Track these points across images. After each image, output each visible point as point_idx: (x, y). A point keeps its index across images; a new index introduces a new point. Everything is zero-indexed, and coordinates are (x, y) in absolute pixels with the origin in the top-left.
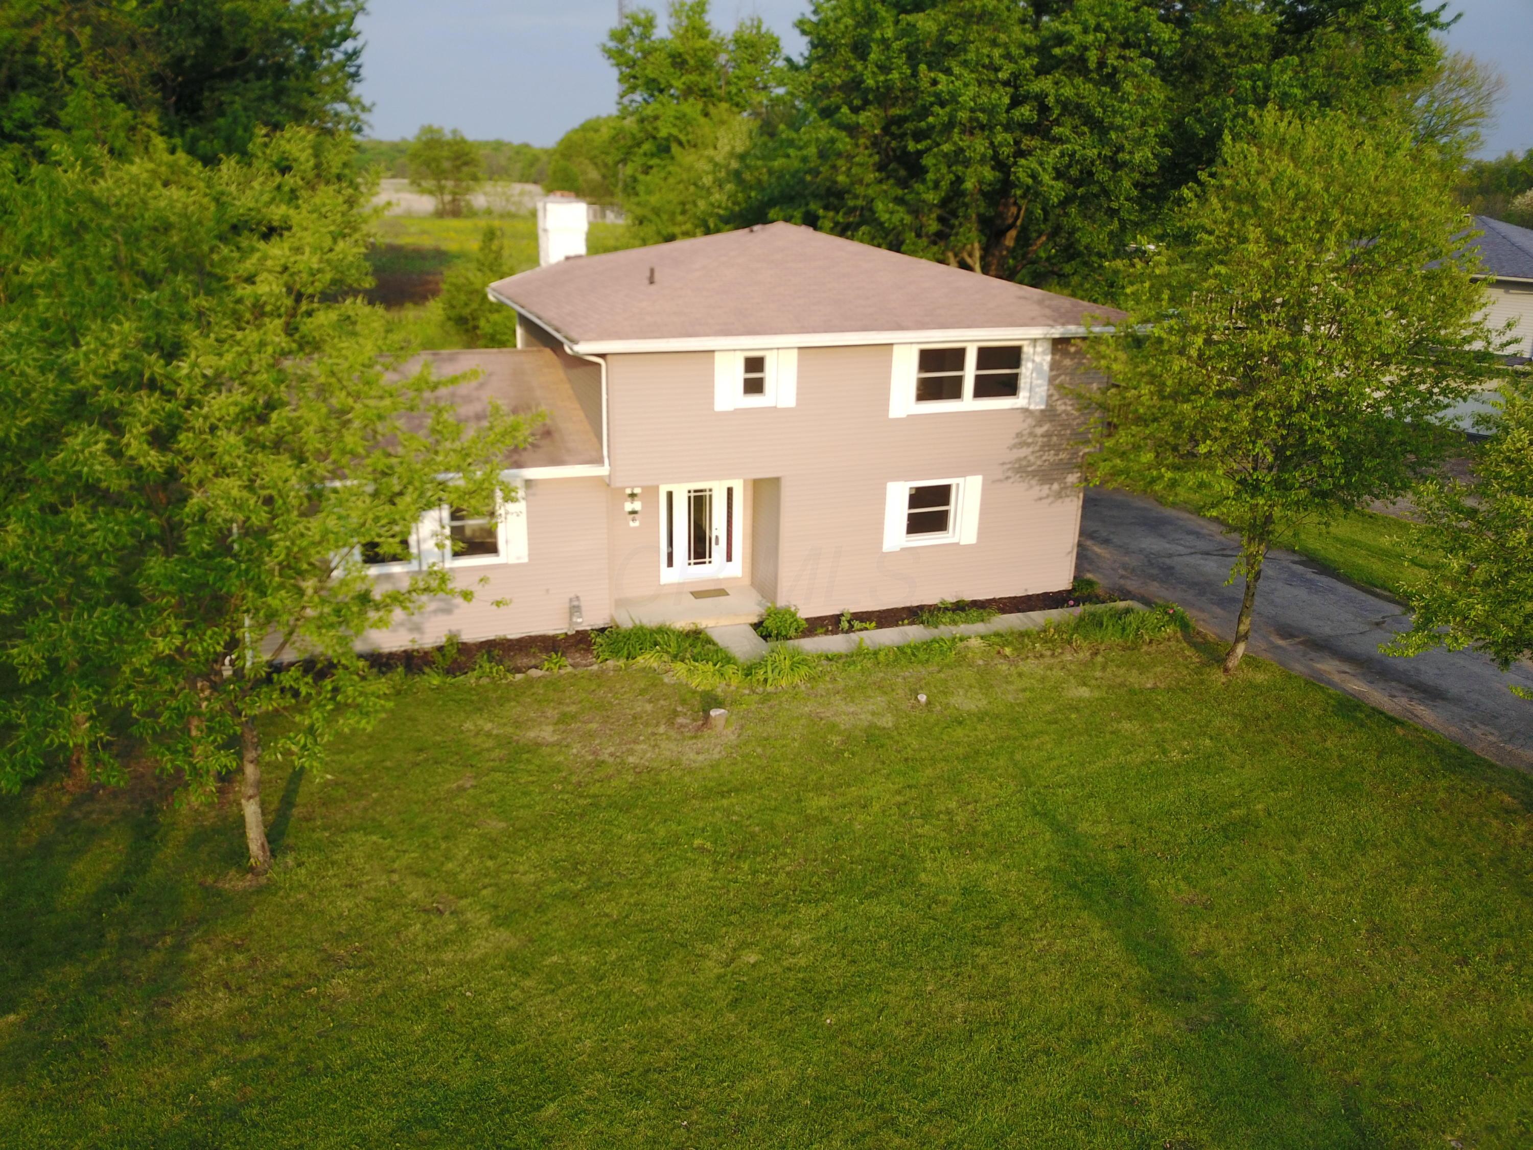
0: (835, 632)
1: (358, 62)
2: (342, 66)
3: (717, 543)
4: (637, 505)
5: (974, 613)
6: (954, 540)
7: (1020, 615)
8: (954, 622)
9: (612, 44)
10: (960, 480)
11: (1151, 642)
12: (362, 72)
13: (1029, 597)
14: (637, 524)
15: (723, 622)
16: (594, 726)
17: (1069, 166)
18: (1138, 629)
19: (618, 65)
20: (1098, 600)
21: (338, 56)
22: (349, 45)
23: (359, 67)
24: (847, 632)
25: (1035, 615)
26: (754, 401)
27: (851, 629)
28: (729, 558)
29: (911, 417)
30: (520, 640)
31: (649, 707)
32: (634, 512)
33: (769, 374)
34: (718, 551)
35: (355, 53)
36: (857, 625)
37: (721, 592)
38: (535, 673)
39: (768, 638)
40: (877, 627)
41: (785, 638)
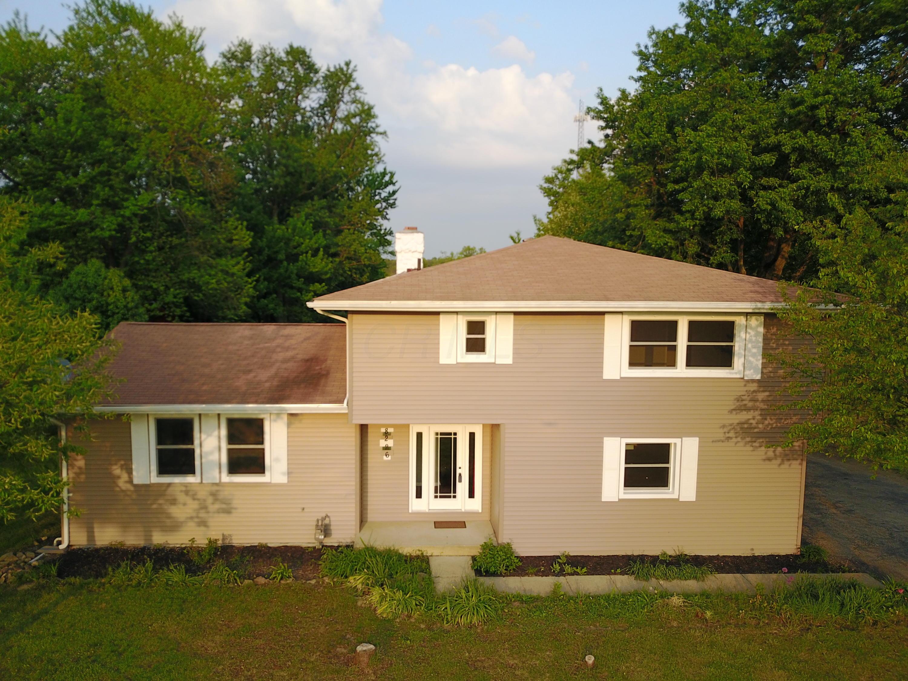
0: (545, 574)
1: (395, 197)
2: (386, 200)
3: (460, 481)
4: (390, 443)
5: (688, 569)
6: (675, 496)
7: (738, 575)
8: (666, 578)
9: (546, 185)
10: (678, 441)
11: (875, 623)
12: (397, 202)
13: (754, 558)
14: (389, 458)
15: (448, 552)
17: (805, 196)
18: (860, 606)
19: (547, 196)
20: (826, 568)
21: (384, 195)
22: (390, 188)
23: (396, 199)
24: (557, 575)
25: (754, 578)
26: (475, 358)
27: (561, 573)
28: (471, 494)
29: (625, 380)
30: (276, 549)
32: (387, 448)
33: (489, 335)
34: (462, 487)
35: (394, 192)
36: (568, 569)
37: (462, 525)
38: (261, 580)
39: (478, 572)
40: (588, 573)
41: (495, 574)
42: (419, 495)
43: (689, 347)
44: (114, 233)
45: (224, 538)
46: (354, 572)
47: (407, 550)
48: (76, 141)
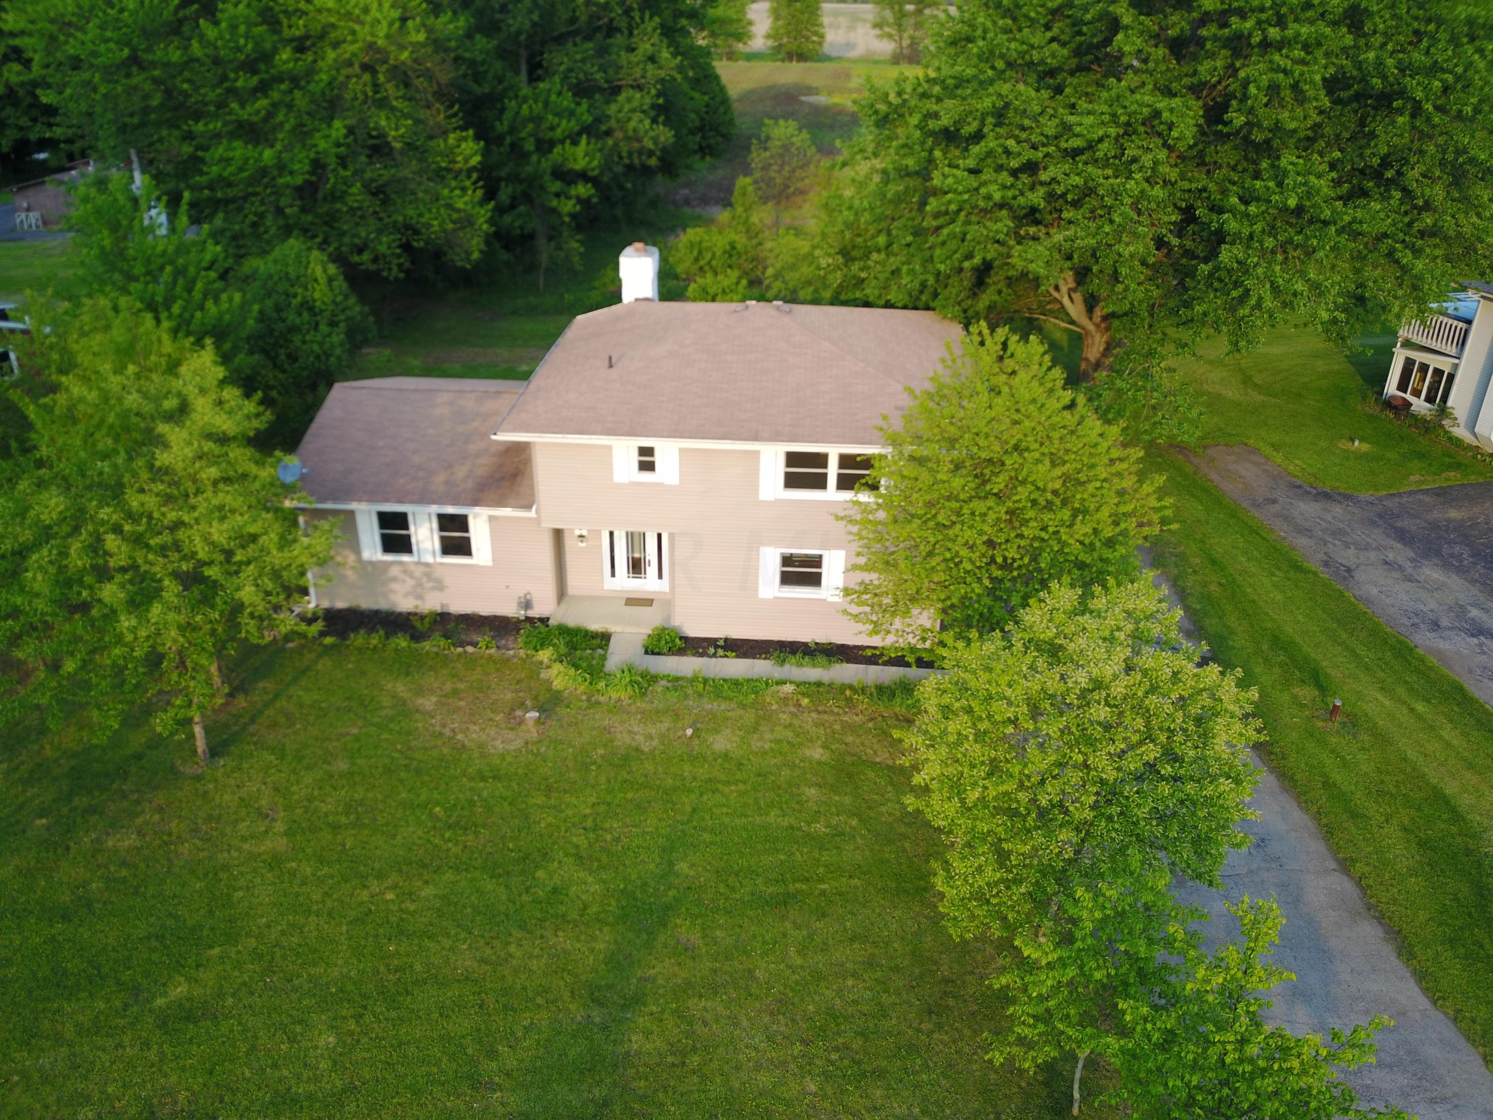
0: (701, 655)
3: (650, 566)
5: (821, 659)
6: (824, 596)
7: (862, 666)
10: (829, 552)
14: (583, 544)
15: (628, 629)
16: (462, 703)
25: (874, 670)
26: (648, 476)
27: (711, 655)
28: (660, 576)
29: (777, 501)
31: (509, 696)
32: (580, 536)
33: (658, 458)
34: (652, 570)
36: (720, 652)
37: (650, 603)
38: (470, 649)
39: (646, 653)
40: (737, 657)
41: (658, 654)
42: (613, 575)
43: (839, 475)
44: (307, 177)
45: (442, 606)
46: (543, 646)
47: (595, 626)
48: (248, 56)
